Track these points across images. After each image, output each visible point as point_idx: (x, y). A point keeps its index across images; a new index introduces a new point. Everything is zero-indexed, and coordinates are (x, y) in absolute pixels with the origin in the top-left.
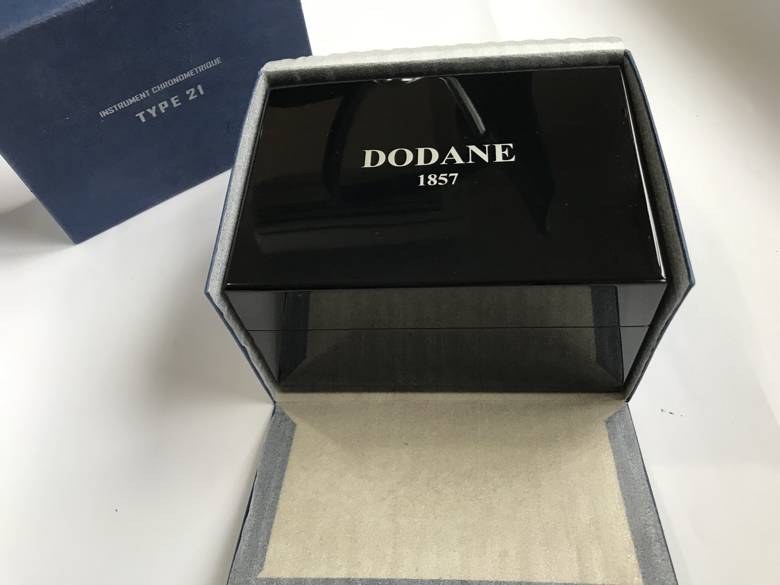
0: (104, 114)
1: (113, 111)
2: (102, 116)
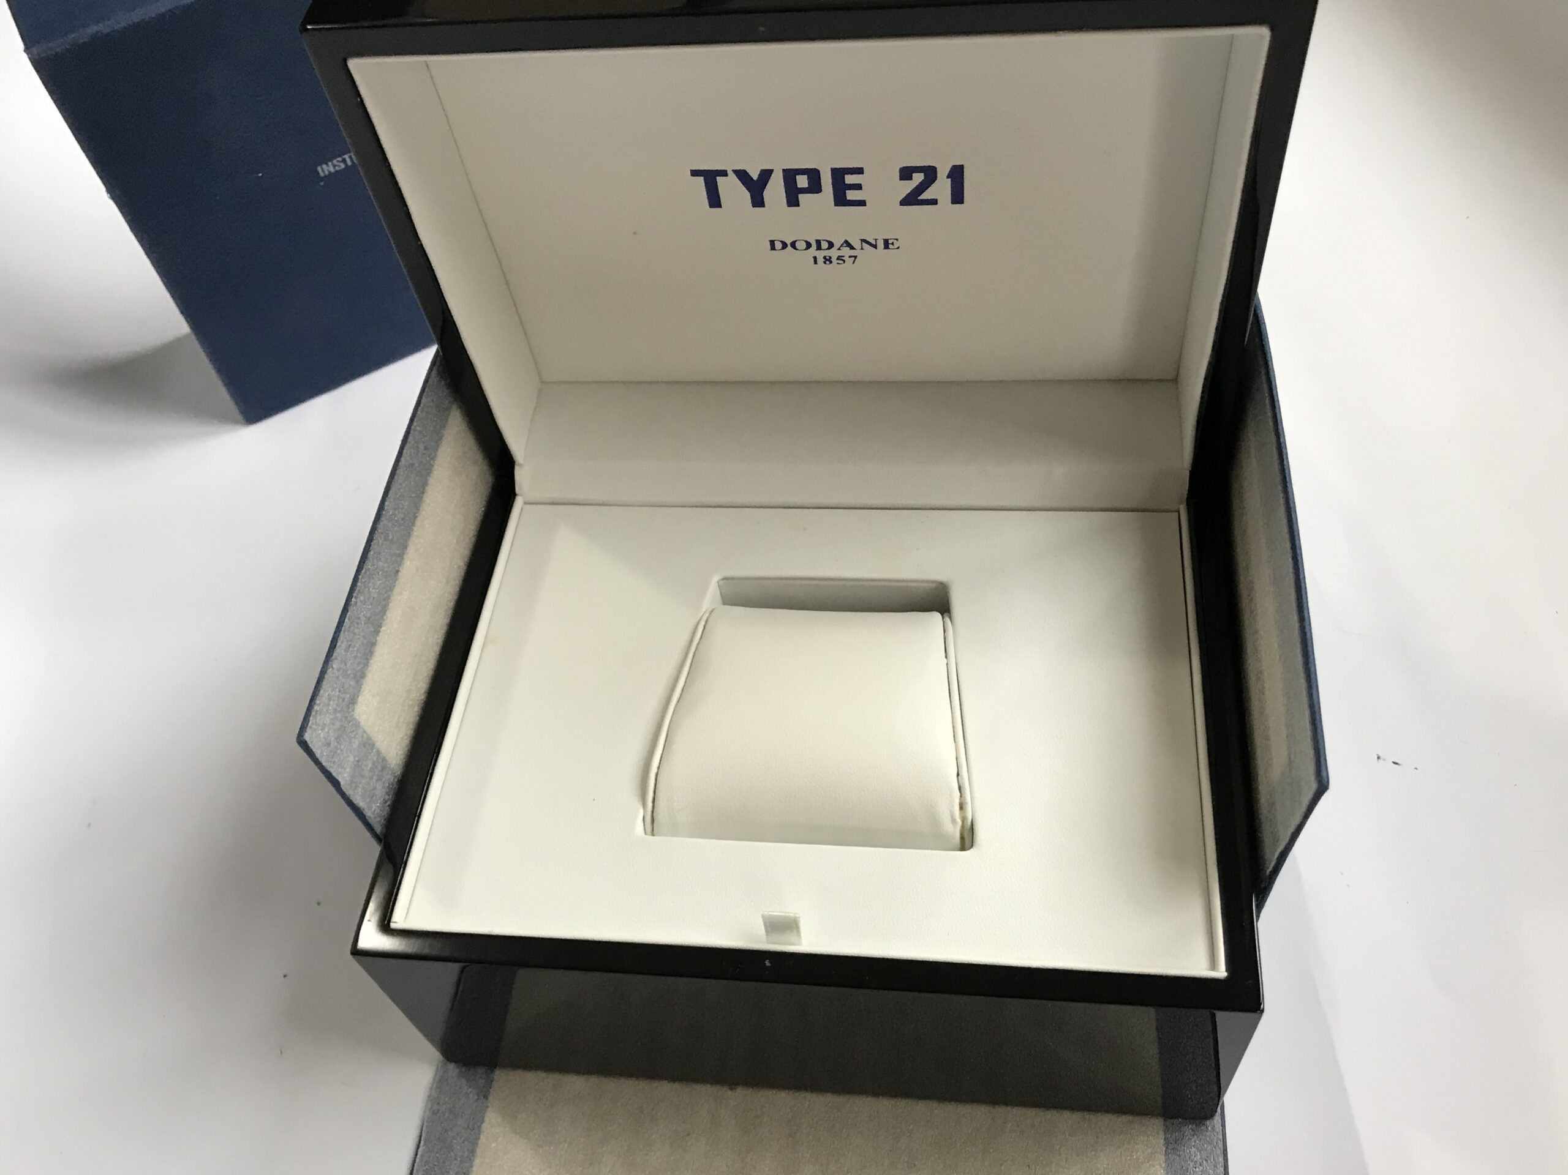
2: (322, 174)
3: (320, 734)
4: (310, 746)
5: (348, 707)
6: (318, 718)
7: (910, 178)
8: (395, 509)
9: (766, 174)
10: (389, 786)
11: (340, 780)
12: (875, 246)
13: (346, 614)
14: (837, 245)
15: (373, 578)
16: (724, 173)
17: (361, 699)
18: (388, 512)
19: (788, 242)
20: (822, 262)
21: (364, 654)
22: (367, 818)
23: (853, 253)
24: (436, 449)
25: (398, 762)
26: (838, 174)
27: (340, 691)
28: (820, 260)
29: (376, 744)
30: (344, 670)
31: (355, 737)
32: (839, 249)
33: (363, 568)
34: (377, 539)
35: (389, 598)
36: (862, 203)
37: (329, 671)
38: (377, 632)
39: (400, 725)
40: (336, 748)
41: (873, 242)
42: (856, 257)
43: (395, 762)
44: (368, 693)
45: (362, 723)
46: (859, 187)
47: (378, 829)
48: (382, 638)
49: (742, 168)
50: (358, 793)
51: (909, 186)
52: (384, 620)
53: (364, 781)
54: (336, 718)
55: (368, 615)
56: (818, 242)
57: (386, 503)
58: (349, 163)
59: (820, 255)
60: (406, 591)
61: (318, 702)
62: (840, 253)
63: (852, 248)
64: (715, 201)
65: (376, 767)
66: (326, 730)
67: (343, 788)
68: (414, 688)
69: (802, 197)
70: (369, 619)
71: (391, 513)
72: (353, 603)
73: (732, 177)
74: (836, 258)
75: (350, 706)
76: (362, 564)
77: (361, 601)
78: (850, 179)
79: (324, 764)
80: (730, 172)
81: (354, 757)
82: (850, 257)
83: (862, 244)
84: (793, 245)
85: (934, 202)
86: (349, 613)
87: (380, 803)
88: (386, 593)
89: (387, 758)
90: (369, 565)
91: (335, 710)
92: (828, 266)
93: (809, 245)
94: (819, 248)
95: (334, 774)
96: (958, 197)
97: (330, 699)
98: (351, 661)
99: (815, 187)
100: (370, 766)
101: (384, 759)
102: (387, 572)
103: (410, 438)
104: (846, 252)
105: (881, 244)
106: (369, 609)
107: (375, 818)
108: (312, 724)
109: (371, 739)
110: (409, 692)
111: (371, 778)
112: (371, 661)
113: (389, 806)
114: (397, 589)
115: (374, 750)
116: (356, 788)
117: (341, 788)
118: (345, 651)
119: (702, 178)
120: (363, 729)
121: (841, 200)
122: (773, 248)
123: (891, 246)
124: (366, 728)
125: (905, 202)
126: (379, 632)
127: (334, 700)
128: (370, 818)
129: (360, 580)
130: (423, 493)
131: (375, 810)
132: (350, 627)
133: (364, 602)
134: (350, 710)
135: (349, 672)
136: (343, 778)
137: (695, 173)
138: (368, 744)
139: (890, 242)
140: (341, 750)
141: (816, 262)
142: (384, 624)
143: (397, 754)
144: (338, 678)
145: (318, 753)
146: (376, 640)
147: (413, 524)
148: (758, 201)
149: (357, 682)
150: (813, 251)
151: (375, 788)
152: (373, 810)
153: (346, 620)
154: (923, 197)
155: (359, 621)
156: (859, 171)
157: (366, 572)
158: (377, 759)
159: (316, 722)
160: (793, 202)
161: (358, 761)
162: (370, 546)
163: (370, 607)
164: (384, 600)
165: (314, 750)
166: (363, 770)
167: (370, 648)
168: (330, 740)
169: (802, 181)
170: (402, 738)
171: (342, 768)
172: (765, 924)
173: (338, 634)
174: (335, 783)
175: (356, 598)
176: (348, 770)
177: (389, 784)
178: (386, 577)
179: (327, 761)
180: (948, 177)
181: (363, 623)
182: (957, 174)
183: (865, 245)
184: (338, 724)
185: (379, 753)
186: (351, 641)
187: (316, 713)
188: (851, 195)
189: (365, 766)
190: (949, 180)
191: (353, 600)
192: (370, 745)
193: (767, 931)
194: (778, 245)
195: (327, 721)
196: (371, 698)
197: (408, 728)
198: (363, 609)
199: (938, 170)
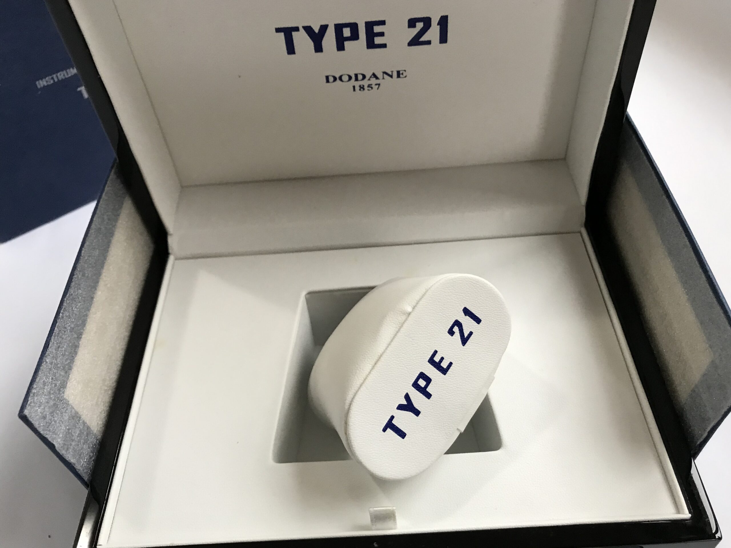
0: (42, 83)
1: (52, 82)
2: (39, 87)
3: (37, 410)
4: (30, 419)
5: (59, 390)
6: (36, 398)
7: (414, 26)
8: (89, 256)
9: (324, 28)
10: (93, 447)
11: (54, 443)
12: (391, 76)
13: (56, 325)
14: (368, 77)
15: (75, 301)
16: (297, 29)
17: (69, 385)
18: (84, 258)
19: (337, 76)
20: (358, 90)
21: (70, 353)
22: (77, 470)
23: (378, 82)
24: (116, 221)
25: (99, 430)
26: (370, 26)
27: (52, 379)
28: (357, 88)
29: (82, 417)
30: (55, 364)
31: (65, 412)
32: (369, 80)
33: (67, 293)
34: (77, 274)
35: (87, 315)
36: (384, 46)
37: (44, 364)
38: (79, 337)
39: (99, 403)
40: (51, 420)
41: (390, 73)
42: (379, 85)
43: (96, 429)
44: (74, 380)
45: (70, 402)
46: (382, 34)
47: (86, 478)
48: (83, 342)
49: (308, 25)
50: (69, 452)
51: (414, 32)
52: (84, 330)
53: (73, 444)
54: (51, 398)
55: (72, 326)
56: (356, 76)
57: (83, 252)
58: (56, 80)
59: (357, 84)
60: (99, 312)
61: (35, 386)
62: (370, 82)
63: (377, 78)
64: (291, 49)
65: (83, 433)
66: (42, 407)
67: (57, 449)
68: (108, 378)
69: (346, 44)
70: (73, 329)
71: (86, 258)
72: (60, 316)
73: (302, 31)
74: (367, 86)
75: (62, 389)
76: (67, 290)
77: (67, 316)
78: (377, 29)
79: (42, 432)
80: (301, 29)
81: (65, 427)
82: (376, 85)
83: (383, 75)
84: (340, 78)
85: (429, 43)
86: (57, 324)
87: (87, 459)
88: (85, 312)
89: (91, 427)
90: (71, 291)
91: (49, 393)
92: (362, 92)
93: (350, 78)
94: (357, 79)
95: (50, 440)
96: (443, 39)
97: (44, 384)
98: (61, 358)
99: (355, 36)
100: (78, 432)
101: (88, 428)
102: (84, 297)
103: (98, 212)
104: (373, 81)
105: (395, 74)
106: (73, 322)
107: (83, 470)
108: (31, 403)
109: (78, 413)
110: (104, 380)
111: (79, 441)
112: (76, 358)
113: (93, 460)
114: (93, 310)
115: (81, 421)
116: (68, 449)
117: (56, 450)
118: (56, 350)
119: (283, 34)
120: (72, 406)
121: (371, 45)
122: (328, 81)
123: (401, 76)
124: (73, 406)
125: (411, 44)
126: (81, 338)
127: (47, 386)
128: (79, 470)
129: (65, 302)
130: (108, 248)
131: (83, 465)
132: (59, 334)
133: (69, 317)
134: (61, 393)
135: (59, 366)
136: (58, 443)
137: (278, 30)
138: (76, 417)
139: (401, 72)
140: (55, 422)
141: (354, 90)
142: (84, 332)
143: (98, 423)
144: (50, 369)
145: (36, 424)
146: (79, 344)
147: (102, 267)
148: (318, 48)
149: (66, 372)
150: (353, 81)
151: (82, 448)
152: (82, 464)
153: (56, 329)
154: (422, 39)
155: (65, 330)
156: (383, 23)
157: (69, 297)
158: (83, 427)
159: (34, 401)
160: (340, 47)
161: (69, 429)
162: (72, 279)
163: (73, 320)
164: (84, 316)
165: (33, 422)
166: (73, 436)
167: (75, 348)
168: (46, 415)
169: (347, 32)
170: (101, 413)
171: (56, 434)
172: (371, 516)
173: (50, 338)
174: (51, 446)
175: (63, 314)
176: (61, 436)
177: (93, 445)
178: (84, 301)
179: (43, 430)
180: (438, 24)
181: (68, 331)
182: (444, 22)
183: (385, 76)
184: (52, 403)
185: (84, 423)
186: (60, 343)
187: (33, 394)
188: (378, 40)
189: (74, 433)
190: (439, 26)
191: (61, 314)
192: (77, 417)
193: (372, 521)
194: (331, 79)
195: (43, 400)
196: (76, 384)
197: (105, 406)
198: (68, 322)
199: (432, 20)
